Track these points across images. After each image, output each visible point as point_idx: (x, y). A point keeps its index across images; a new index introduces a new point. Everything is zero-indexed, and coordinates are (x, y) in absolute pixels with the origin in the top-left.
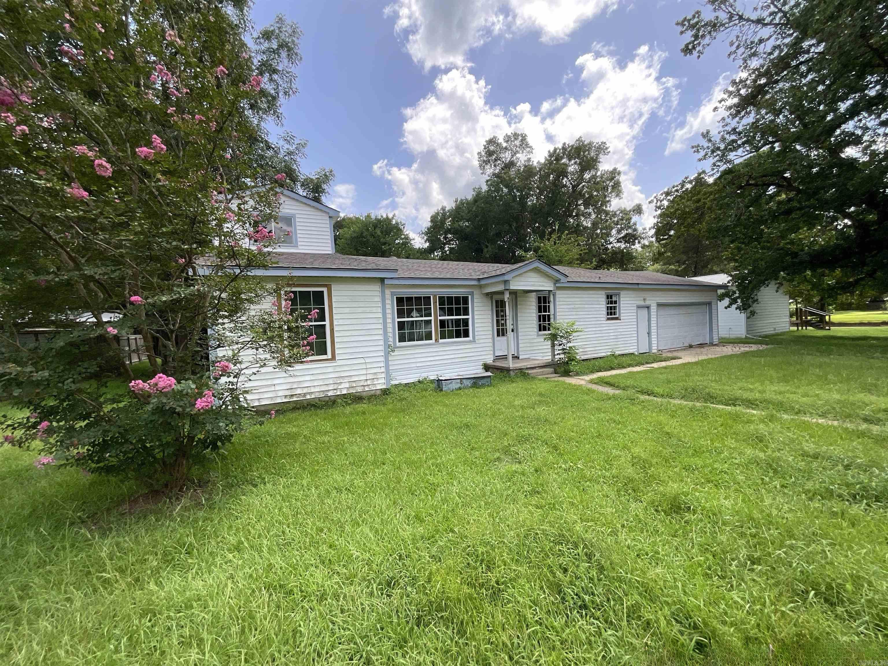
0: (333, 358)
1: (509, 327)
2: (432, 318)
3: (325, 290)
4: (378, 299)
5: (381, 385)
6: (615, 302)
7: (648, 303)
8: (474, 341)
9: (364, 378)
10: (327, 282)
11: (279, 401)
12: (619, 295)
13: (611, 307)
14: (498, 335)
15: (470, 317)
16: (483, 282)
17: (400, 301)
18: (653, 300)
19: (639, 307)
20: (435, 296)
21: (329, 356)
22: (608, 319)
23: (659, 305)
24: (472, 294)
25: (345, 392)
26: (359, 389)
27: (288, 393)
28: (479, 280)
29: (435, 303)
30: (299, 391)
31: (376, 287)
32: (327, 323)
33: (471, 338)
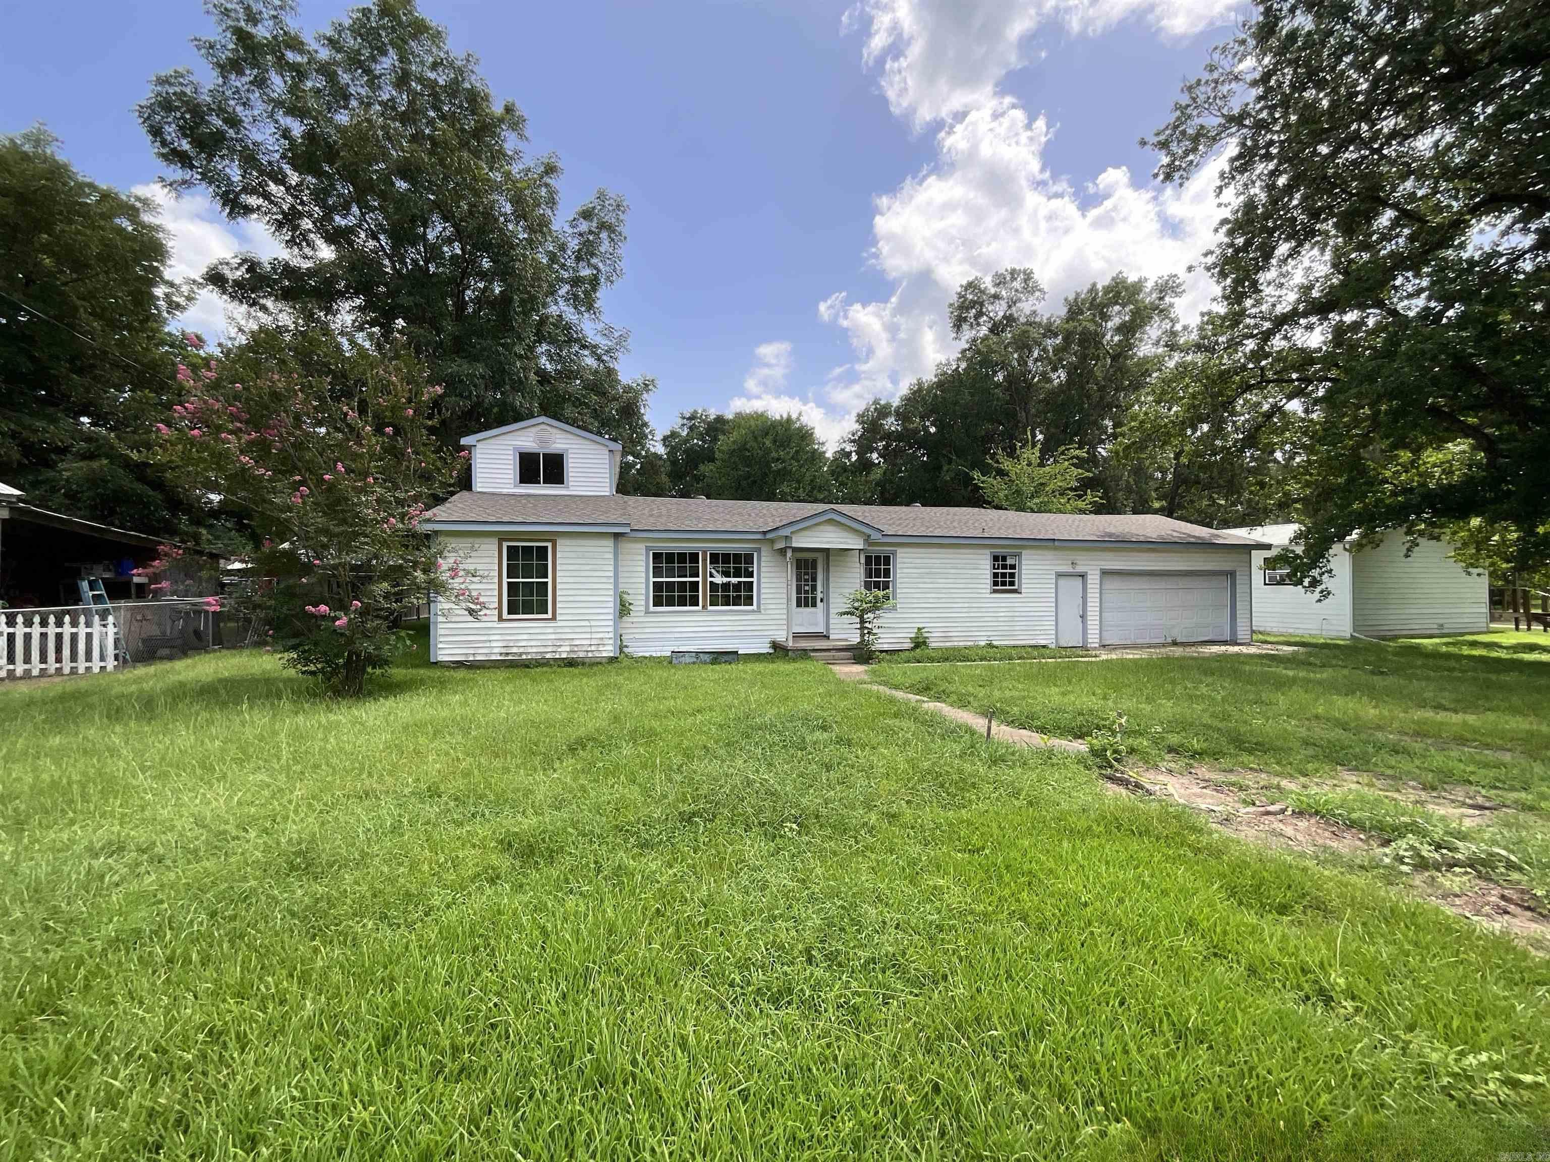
0: (554, 618)
1: (819, 596)
2: (700, 579)
3: (549, 545)
4: (611, 556)
5: (608, 651)
6: (1013, 567)
7: (1080, 569)
8: (759, 610)
9: (588, 642)
10: (553, 538)
11: (494, 658)
12: (1019, 555)
13: (1004, 575)
14: (799, 605)
15: (754, 580)
16: (769, 536)
17: (657, 557)
18: (1092, 566)
19: (1059, 575)
20: (705, 553)
21: (550, 615)
22: (995, 591)
23: (1105, 573)
24: (759, 550)
25: (564, 656)
26: (582, 655)
27: (504, 651)
28: (765, 533)
29: (704, 560)
30: (515, 650)
31: (609, 543)
32: (549, 580)
33: (755, 607)
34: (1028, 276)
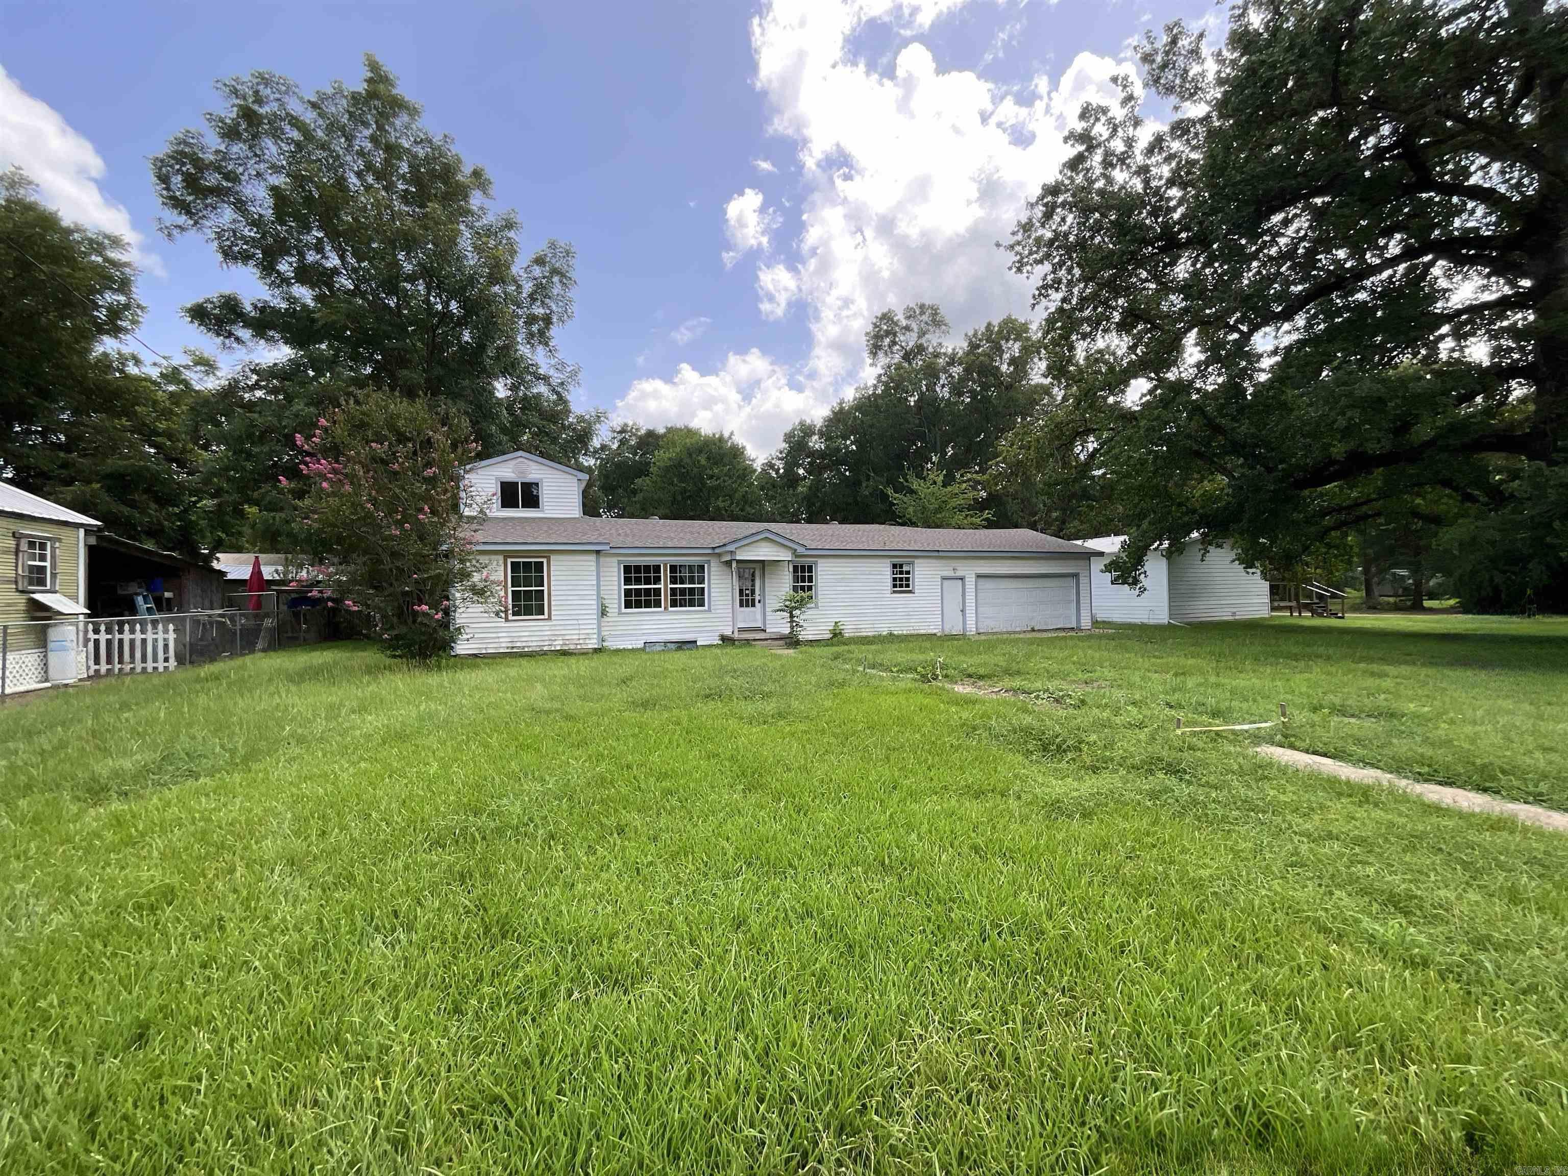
0: (550, 618)
1: (757, 598)
2: (662, 586)
3: (545, 560)
4: (594, 568)
5: (593, 644)
6: (908, 573)
7: (959, 574)
8: (709, 610)
9: (576, 637)
10: (547, 554)
11: (502, 651)
12: (913, 563)
13: (901, 580)
14: (741, 605)
15: (705, 586)
16: (717, 551)
17: (627, 569)
18: (970, 571)
19: (944, 579)
20: (665, 566)
21: (546, 616)
22: (895, 592)
23: (979, 576)
24: (709, 562)
25: (558, 648)
26: (572, 647)
27: (510, 645)
28: (713, 548)
29: (665, 570)
30: (518, 644)
31: (593, 557)
32: (545, 588)
33: (706, 608)
34: (935, 312)
